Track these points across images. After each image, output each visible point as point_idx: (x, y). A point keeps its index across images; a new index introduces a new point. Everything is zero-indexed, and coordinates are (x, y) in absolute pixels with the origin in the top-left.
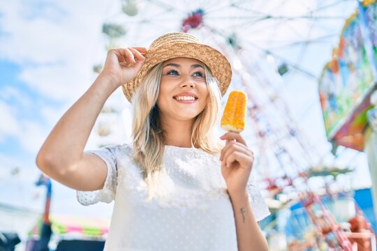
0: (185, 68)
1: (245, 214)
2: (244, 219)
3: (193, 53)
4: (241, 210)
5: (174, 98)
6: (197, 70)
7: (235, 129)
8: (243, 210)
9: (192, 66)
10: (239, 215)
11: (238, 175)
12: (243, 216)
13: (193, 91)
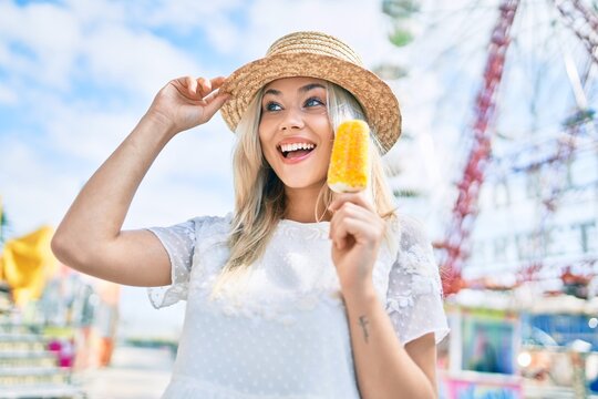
0: (289, 96)
1: (368, 326)
2: (366, 335)
4: (361, 319)
6: (310, 93)
8: (365, 320)
9: (301, 90)
10: (358, 329)
11: (353, 255)
12: (365, 331)
13: (305, 135)
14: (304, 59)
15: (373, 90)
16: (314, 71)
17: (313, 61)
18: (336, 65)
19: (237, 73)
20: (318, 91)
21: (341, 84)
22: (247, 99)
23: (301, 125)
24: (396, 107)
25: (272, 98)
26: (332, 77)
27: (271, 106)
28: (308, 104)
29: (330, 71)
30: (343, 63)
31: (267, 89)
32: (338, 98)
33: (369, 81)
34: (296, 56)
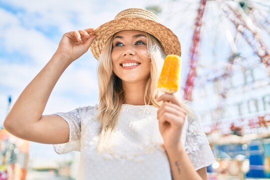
0: (128, 39)
1: (180, 166)
3: (131, 26)
4: (176, 163)
5: (121, 65)
6: (138, 39)
7: (169, 91)
8: (178, 163)
9: (134, 36)
10: (175, 168)
11: (171, 132)
12: (179, 169)
13: (135, 58)
14: (137, 21)
15: (170, 39)
16: (142, 27)
17: (142, 22)
18: (153, 25)
19: (102, 27)
20: (142, 38)
21: (154, 35)
22: (105, 41)
23: (133, 53)
24: (180, 48)
25: (119, 40)
26: (150, 31)
27: (118, 44)
28: (137, 43)
29: (150, 28)
30: (157, 24)
31: (115, 35)
32: (152, 42)
33: (168, 34)
34: (134, 19)
